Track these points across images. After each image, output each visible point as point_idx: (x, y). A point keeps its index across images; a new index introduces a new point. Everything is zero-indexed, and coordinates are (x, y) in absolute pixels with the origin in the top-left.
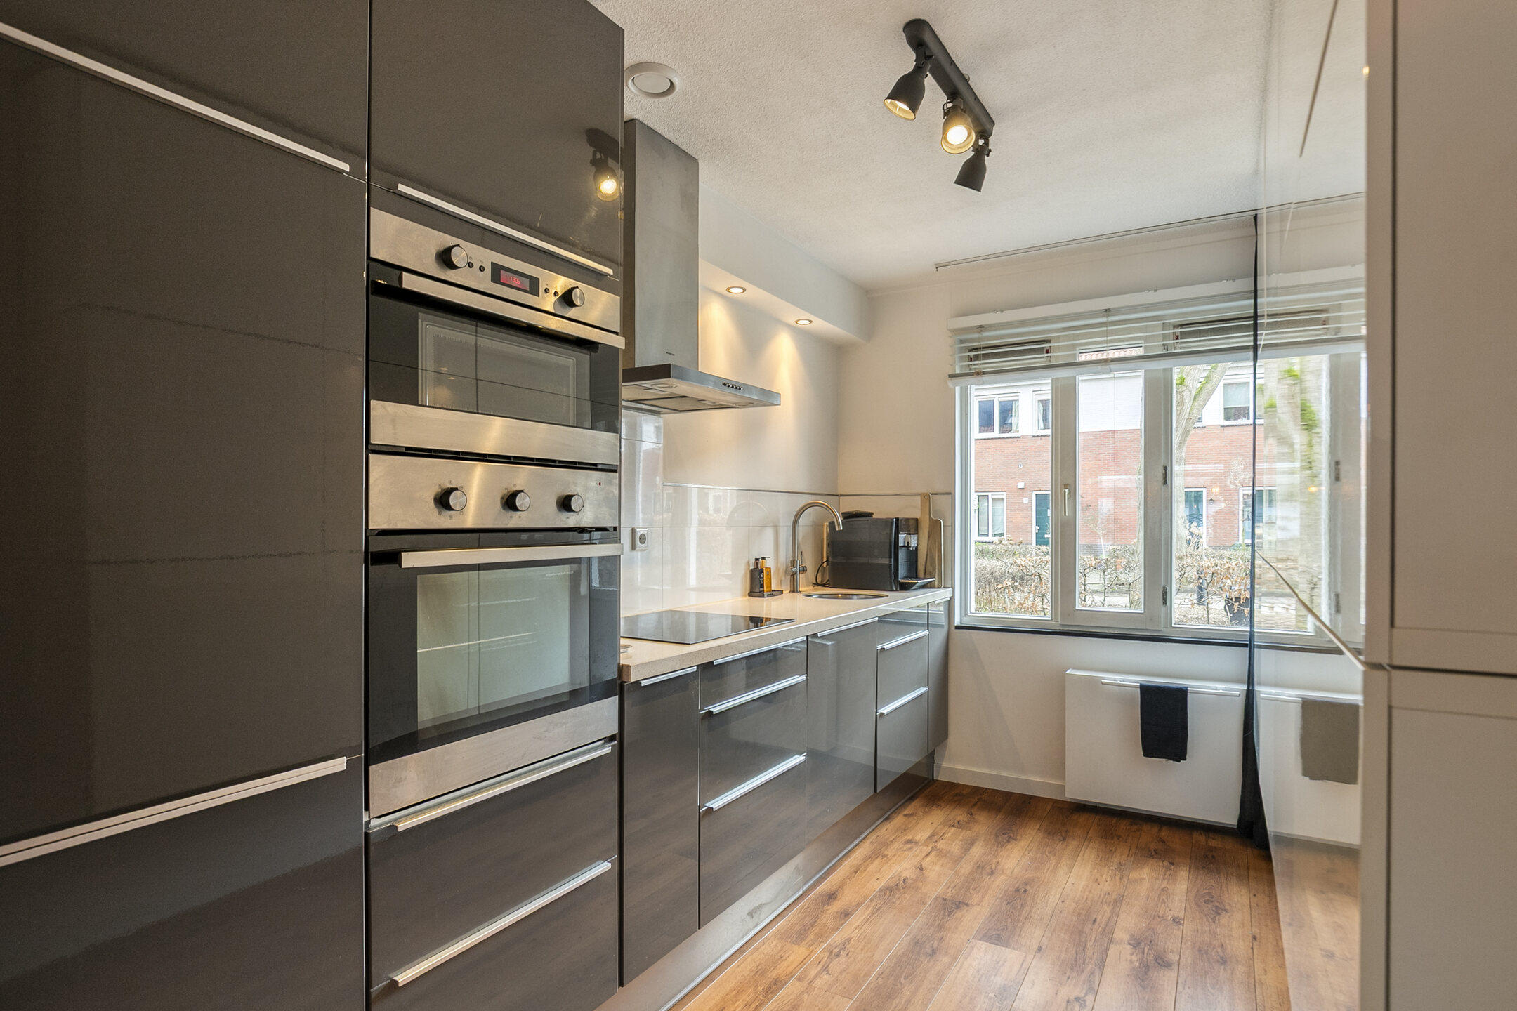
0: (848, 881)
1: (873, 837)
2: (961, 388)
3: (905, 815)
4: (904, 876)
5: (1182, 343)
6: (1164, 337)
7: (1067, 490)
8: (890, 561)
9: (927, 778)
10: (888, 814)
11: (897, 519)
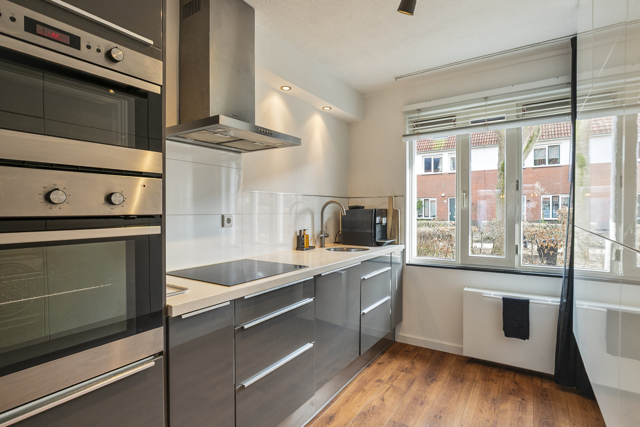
0: (342, 407)
1: (359, 378)
2: (410, 142)
3: (378, 364)
4: (373, 404)
5: (527, 114)
6: (517, 111)
7: (464, 194)
8: (372, 231)
9: (392, 341)
10: (369, 363)
11: (375, 210)
